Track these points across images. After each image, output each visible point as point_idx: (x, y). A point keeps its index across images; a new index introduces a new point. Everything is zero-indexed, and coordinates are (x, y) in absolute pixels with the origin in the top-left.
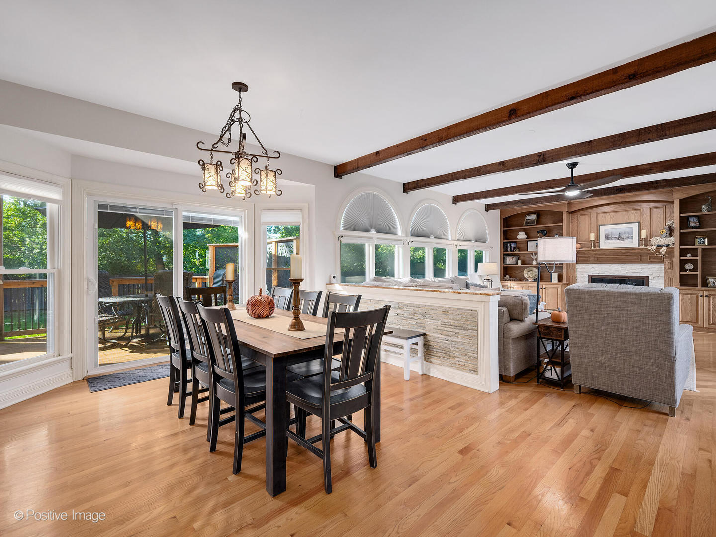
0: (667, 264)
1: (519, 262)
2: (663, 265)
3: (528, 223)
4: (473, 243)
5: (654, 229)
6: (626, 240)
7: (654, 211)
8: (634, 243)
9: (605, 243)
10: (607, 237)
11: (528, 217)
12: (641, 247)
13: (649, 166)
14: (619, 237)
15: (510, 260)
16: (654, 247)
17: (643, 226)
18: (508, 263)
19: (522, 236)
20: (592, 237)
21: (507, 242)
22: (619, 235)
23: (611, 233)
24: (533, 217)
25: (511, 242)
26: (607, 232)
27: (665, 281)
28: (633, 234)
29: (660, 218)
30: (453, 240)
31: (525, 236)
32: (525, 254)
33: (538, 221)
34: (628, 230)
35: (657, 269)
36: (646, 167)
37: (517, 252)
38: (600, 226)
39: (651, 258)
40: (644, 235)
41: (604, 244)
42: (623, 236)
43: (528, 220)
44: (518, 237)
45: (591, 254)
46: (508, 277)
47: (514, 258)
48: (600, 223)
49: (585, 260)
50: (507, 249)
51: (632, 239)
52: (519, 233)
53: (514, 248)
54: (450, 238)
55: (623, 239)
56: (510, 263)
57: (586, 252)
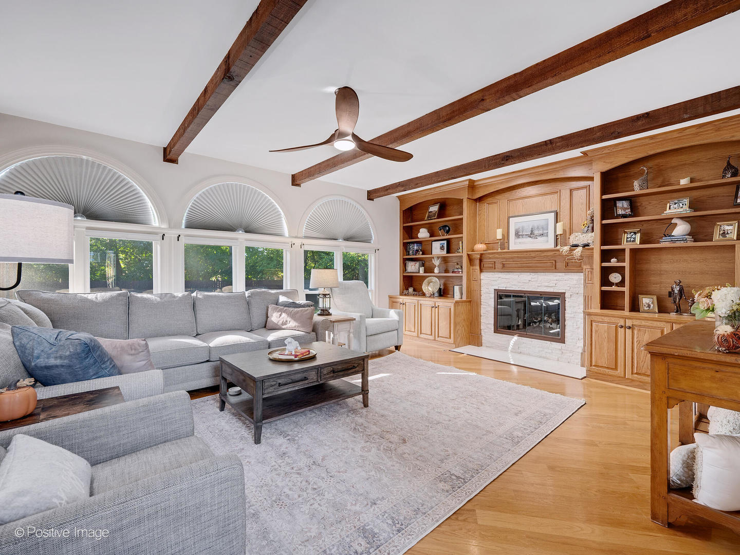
0: (587, 274)
1: (422, 269)
2: (581, 276)
3: (430, 216)
4: (341, 242)
5: (575, 221)
6: (540, 239)
7: (575, 193)
8: (550, 243)
9: (515, 243)
10: (517, 235)
11: (430, 208)
12: (557, 248)
14: (532, 235)
15: (412, 267)
16: (567, 248)
17: (561, 216)
18: (409, 271)
19: (423, 234)
20: (499, 234)
21: (408, 243)
22: (532, 231)
23: (523, 227)
24: (435, 208)
25: (413, 243)
26: (517, 227)
27: (585, 299)
28: (547, 230)
29: (582, 204)
30: (293, 237)
31: (428, 235)
32: (429, 259)
33: (442, 213)
34: (542, 224)
35: (575, 282)
37: (420, 256)
38: (509, 218)
39: (567, 265)
40: (561, 231)
41: (515, 245)
42: (536, 232)
43: (431, 212)
44: (420, 235)
45: (497, 258)
46: (411, 290)
47: (417, 264)
48: (510, 214)
49: (490, 267)
50: (409, 252)
51: (547, 236)
52: (421, 230)
53: (417, 251)
54: (287, 234)
55: (536, 237)
56: (412, 271)
57: (491, 256)
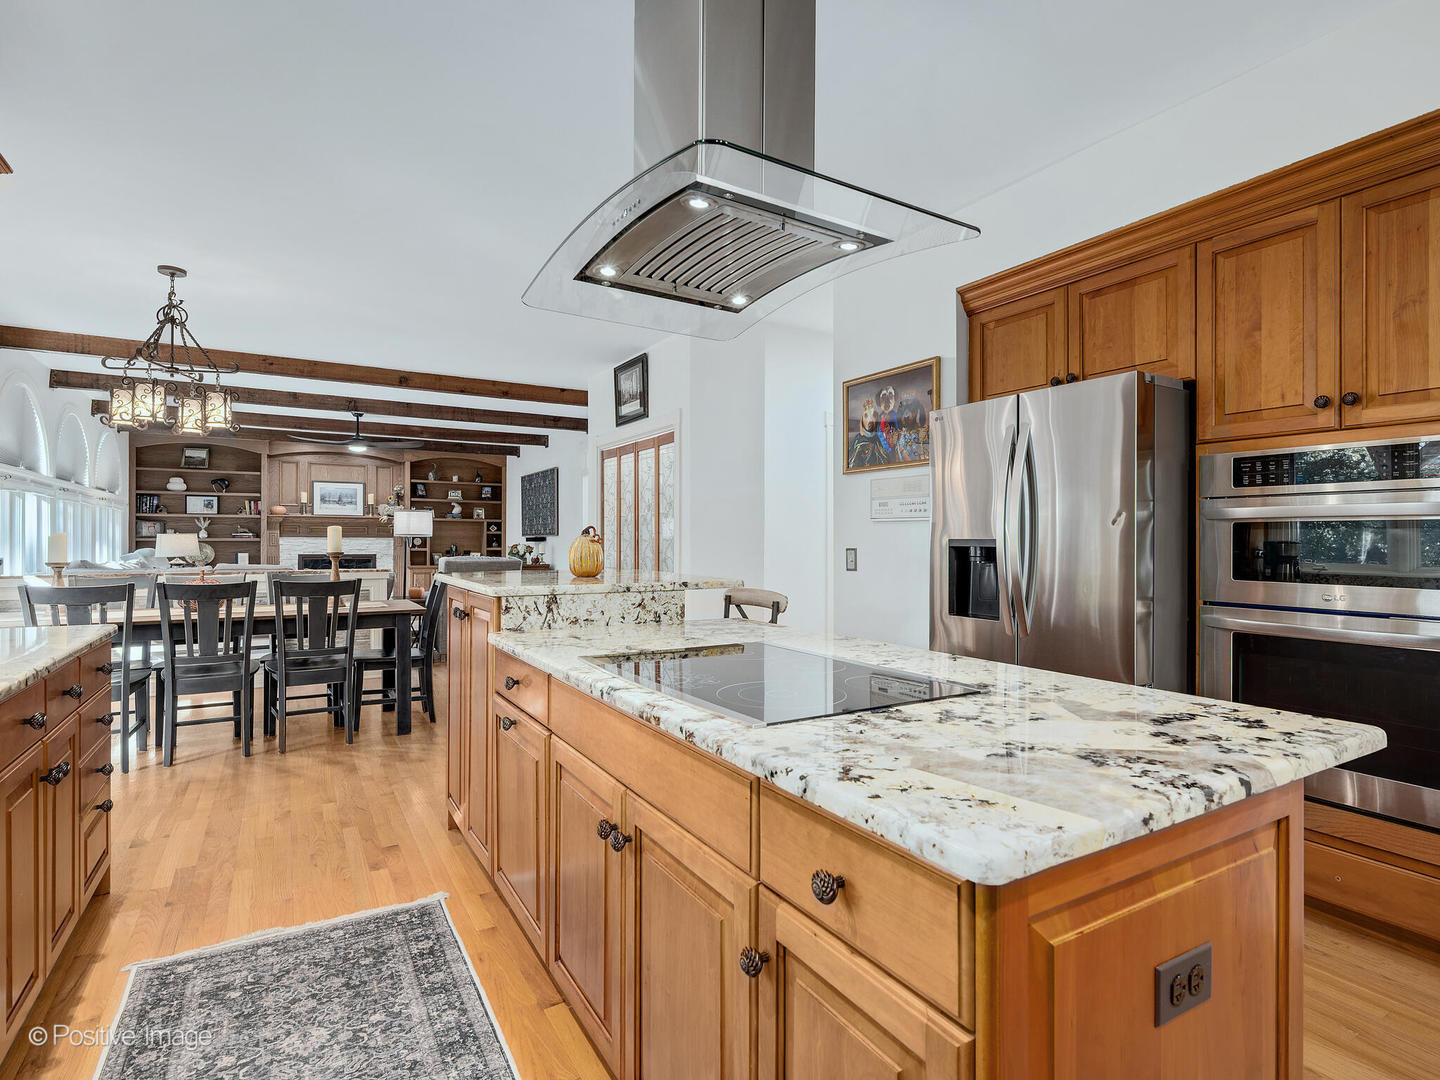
2: (390, 539)
3: (191, 463)
5: (380, 493)
6: (348, 506)
7: (379, 470)
8: (358, 511)
9: (321, 507)
10: (323, 500)
11: (189, 453)
12: (367, 516)
13: (420, 429)
14: (339, 501)
15: (149, 530)
16: (385, 518)
17: (368, 488)
18: (144, 534)
19: (176, 485)
20: (302, 498)
21: (143, 495)
22: (340, 498)
23: (329, 494)
24: (202, 454)
25: (153, 495)
26: (323, 493)
27: (394, 559)
28: (356, 498)
29: (386, 481)
30: (92, 488)
31: (184, 487)
32: (181, 519)
33: (213, 462)
34: (351, 492)
35: (384, 546)
36: (417, 429)
37: (163, 514)
38: (313, 482)
39: (377, 530)
40: (371, 501)
41: (320, 510)
42: (344, 500)
43: (190, 457)
44: (169, 486)
45: (301, 523)
47: (158, 526)
48: (313, 479)
49: (292, 532)
50: (143, 507)
51: (356, 504)
52: (171, 480)
53: (158, 506)
54: (87, 483)
55: (344, 504)
56: (149, 535)
57: (294, 520)
